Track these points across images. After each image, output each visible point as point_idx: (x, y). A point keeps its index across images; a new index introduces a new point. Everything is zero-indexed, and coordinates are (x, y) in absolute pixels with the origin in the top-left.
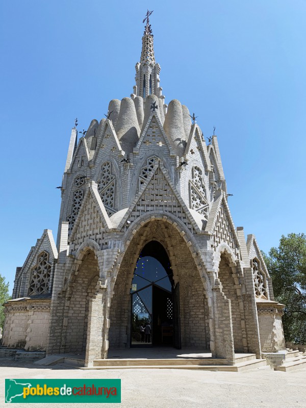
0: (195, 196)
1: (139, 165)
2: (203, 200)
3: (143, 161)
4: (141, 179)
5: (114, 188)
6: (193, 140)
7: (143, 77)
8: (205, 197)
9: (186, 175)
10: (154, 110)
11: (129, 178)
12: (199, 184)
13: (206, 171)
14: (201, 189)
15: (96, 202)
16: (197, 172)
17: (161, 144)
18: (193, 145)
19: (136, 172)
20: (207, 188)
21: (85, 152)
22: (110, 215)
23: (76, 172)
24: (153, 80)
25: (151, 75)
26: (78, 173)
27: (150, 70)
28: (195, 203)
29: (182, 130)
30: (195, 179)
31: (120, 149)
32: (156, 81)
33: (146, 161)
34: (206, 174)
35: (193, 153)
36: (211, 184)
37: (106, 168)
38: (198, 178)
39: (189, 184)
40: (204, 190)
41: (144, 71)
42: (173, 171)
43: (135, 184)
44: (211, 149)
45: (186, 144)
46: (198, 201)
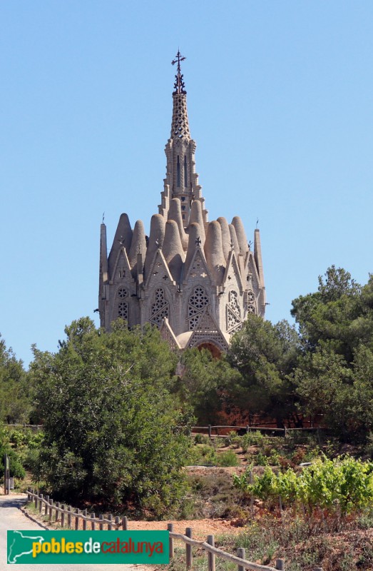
0: (231, 317)
1: (188, 294)
2: (237, 319)
3: (191, 291)
4: (189, 306)
5: (168, 311)
6: (231, 265)
7: (177, 159)
8: (240, 316)
9: (224, 301)
10: (198, 245)
11: (181, 305)
12: (234, 306)
13: (241, 292)
14: (237, 310)
15: (168, 330)
16: (233, 295)
17: (204, 275)
18: (231, 272)
19: (186, 300)
20: (241, 308)
21: (126, 263)
22: (176, 335)
23: (118, 283)
24: (188, 162)
25: (185, 156)
26: (120, 285)
27: (184, 149)
28: (231, 322)
29: (222, 255)
30: (230, 303)
31: (172, 279)
32: (192, 164)
33: (193, 290)
34: (241, 295)
35: (229, 278)
36: (245, 303)
37: (160, 293)
38: (233, 301)
39: (226, 308)
40: (239, 310)
41: (177, 151)
42: (214, 298)
43: (185, 309)
44: (251, 255)
45: (224, 270)
46: (234, 320)
